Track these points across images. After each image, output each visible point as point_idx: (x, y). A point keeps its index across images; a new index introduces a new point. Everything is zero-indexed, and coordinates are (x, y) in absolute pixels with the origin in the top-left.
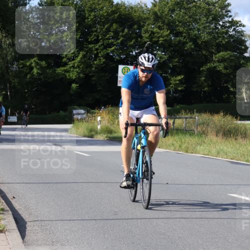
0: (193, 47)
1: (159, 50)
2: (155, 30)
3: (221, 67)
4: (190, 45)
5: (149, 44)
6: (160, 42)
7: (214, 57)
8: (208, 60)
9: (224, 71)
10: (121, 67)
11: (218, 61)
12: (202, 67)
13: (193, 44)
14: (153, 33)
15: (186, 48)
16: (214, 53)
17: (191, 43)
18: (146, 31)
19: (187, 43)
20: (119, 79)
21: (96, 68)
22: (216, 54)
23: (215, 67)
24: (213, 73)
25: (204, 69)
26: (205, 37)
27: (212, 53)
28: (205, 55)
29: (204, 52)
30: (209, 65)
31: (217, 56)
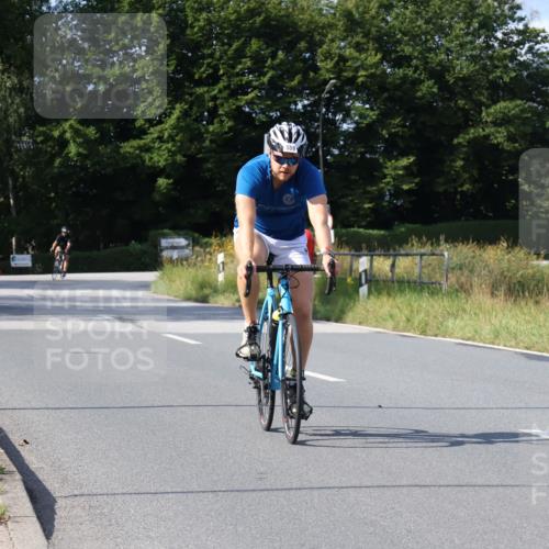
0: (435, 90)
1: (356, 98)
2: (348, 52)
3: (500, 137)
4: (428, 87)
5: (334, 85)
6: (360, 80)
7: (484, 114)
8: (468, 119)
9: (507, 146)
11: (495, 124)
12: (457, 137)
13: (435, 83)
14: (342, 59)
15: (419, 94)
16: (482, 104)
17: (431, 83)
18: (328, 56)
19: (422, 82)
21: (211, 141)
22: (488, 107)
23: (487, 137)
24: (482, 148)
25: (461, 140)
26: (463, 67)
27: (479, 105)
28: (463, 109)
29: (461, 102)
30: (472, 131)
31: (492, 110)
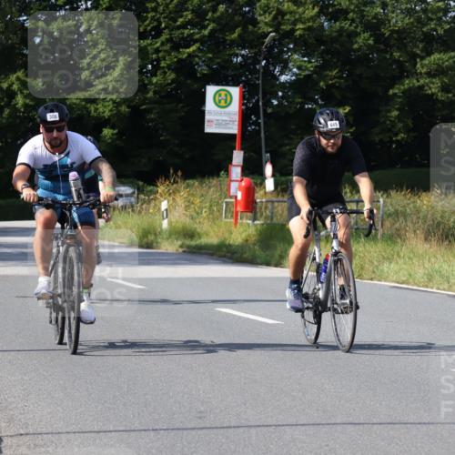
0: (371, 42)
1: (294, 51)
2: (286, 7)
3: (434, 87)
4: (364, 39)
5: (274, 39)
6: (298, 32)
7: (418, 66)
8: (403, 72)
9: (441, 96)
10: (211, 90)
11: (429, 75)
12: (392, 87)
13: (371, 36)
14: (281, 13)
15: (356, 46)
16: (417, 55)
17: (367, 35)
18: (267, 10)
19: (357, 34)
20: (207, 117)
21: (155, 92)
22: (422, 58)
23: (421, 87)
25: (397, 91)
26: (398, 20)
27: (413, 57)
28: (398, 61)
29: (397, 54)
30: (407, 82)
31: (426, 62)
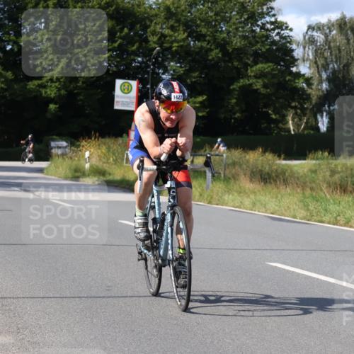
0: (220, 55)
2: (166, 32)
3: (258, 85)
4: (215, 54)
5: (158, 52)
6: (174, 49)
7: (249, 71)
8: (240, 74)
9: (263, 91)
10: (119, 82)
11: (256, 77)
12: (232, 84)
13: (220, 51)
14: (163, 36)
15: (210, 58)
16: (249, 65)
17: (217, 51)
18: (154, 33)
19: (211, 50)
20: (116, 99)
21: (83, 82)
22: (252, 67)
23: (251, 85)
24: (248, 91)
25: (235, 86)
26: (237, 42)
27: (246, 66)
28: (237, 68)
29: (236, 64)
30: (242, 81)
31: (254, 69)
